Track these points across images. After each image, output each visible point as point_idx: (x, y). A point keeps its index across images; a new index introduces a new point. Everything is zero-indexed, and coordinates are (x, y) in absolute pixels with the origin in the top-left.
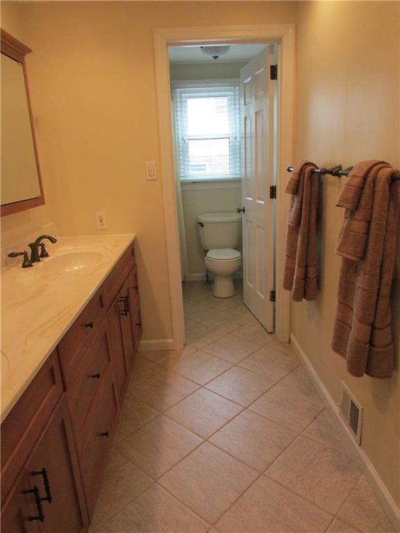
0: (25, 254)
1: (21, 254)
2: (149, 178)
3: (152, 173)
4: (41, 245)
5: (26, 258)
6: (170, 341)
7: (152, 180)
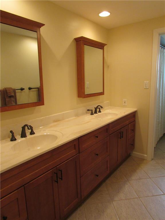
0: (92, 110)
1: (91, 110)
2: (145, 88)
3: (146, 86)
4: (99, 108)
5: (92, 112)
6: (146, 155)
7: (147, 89)
